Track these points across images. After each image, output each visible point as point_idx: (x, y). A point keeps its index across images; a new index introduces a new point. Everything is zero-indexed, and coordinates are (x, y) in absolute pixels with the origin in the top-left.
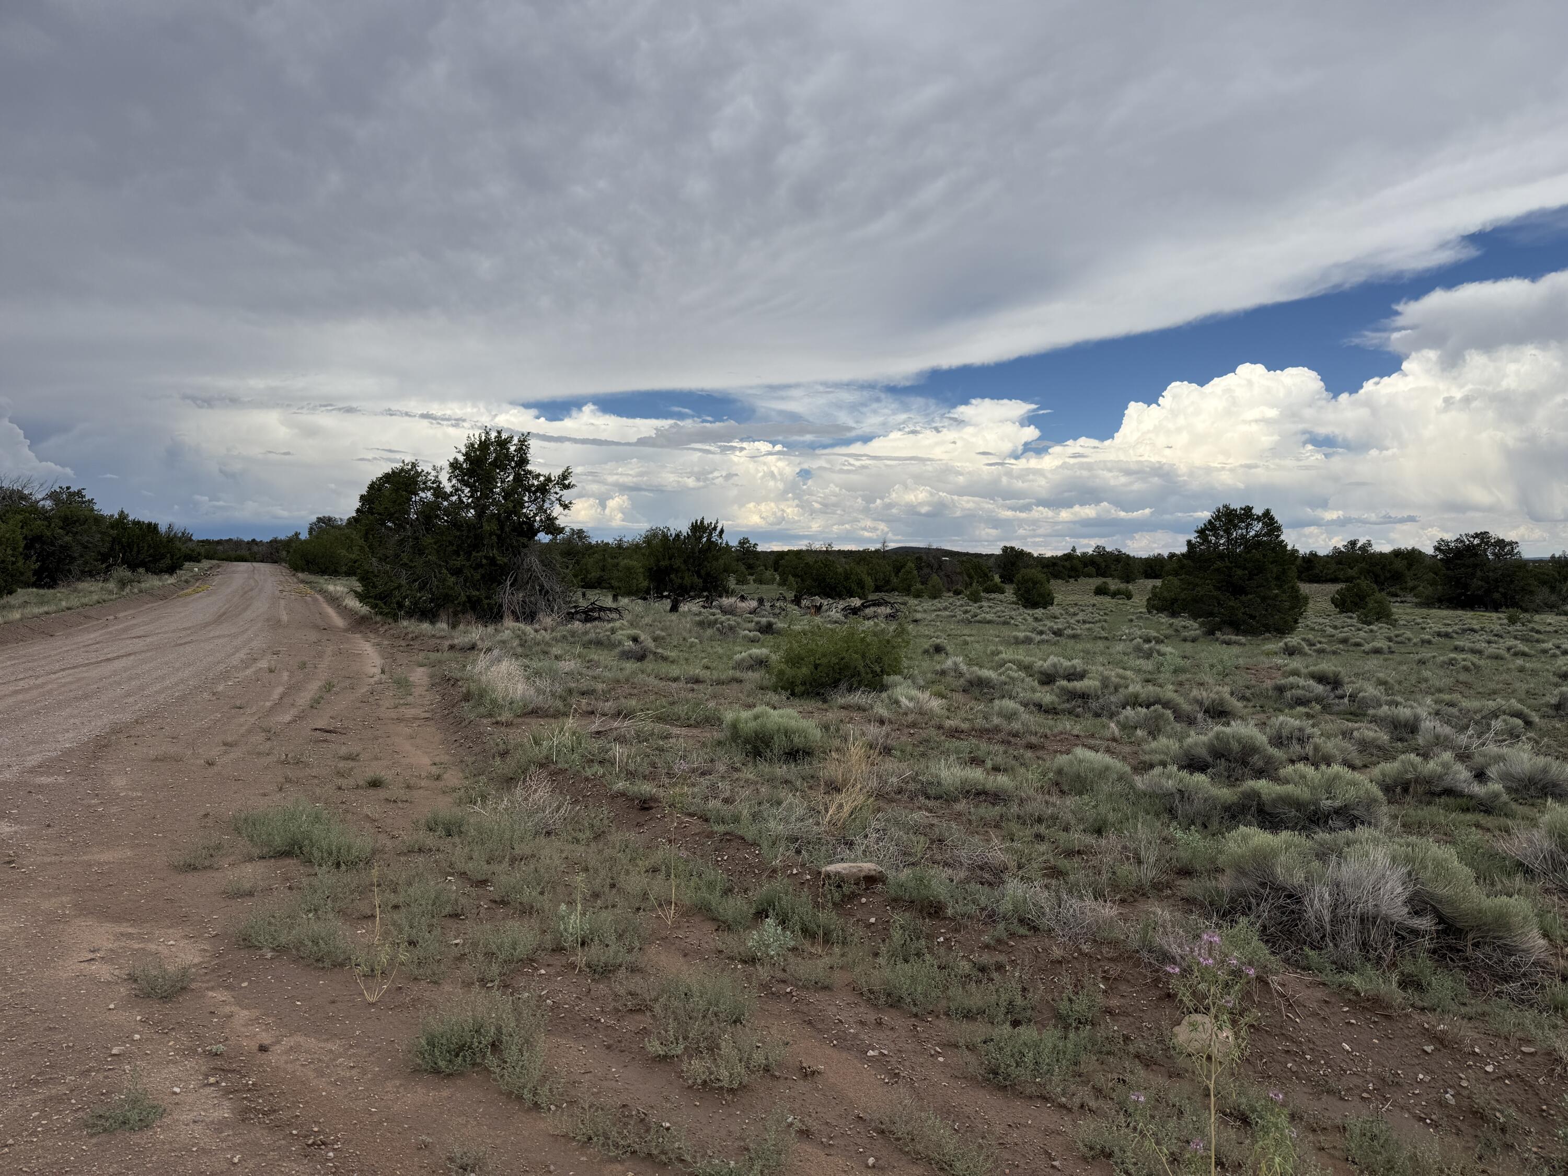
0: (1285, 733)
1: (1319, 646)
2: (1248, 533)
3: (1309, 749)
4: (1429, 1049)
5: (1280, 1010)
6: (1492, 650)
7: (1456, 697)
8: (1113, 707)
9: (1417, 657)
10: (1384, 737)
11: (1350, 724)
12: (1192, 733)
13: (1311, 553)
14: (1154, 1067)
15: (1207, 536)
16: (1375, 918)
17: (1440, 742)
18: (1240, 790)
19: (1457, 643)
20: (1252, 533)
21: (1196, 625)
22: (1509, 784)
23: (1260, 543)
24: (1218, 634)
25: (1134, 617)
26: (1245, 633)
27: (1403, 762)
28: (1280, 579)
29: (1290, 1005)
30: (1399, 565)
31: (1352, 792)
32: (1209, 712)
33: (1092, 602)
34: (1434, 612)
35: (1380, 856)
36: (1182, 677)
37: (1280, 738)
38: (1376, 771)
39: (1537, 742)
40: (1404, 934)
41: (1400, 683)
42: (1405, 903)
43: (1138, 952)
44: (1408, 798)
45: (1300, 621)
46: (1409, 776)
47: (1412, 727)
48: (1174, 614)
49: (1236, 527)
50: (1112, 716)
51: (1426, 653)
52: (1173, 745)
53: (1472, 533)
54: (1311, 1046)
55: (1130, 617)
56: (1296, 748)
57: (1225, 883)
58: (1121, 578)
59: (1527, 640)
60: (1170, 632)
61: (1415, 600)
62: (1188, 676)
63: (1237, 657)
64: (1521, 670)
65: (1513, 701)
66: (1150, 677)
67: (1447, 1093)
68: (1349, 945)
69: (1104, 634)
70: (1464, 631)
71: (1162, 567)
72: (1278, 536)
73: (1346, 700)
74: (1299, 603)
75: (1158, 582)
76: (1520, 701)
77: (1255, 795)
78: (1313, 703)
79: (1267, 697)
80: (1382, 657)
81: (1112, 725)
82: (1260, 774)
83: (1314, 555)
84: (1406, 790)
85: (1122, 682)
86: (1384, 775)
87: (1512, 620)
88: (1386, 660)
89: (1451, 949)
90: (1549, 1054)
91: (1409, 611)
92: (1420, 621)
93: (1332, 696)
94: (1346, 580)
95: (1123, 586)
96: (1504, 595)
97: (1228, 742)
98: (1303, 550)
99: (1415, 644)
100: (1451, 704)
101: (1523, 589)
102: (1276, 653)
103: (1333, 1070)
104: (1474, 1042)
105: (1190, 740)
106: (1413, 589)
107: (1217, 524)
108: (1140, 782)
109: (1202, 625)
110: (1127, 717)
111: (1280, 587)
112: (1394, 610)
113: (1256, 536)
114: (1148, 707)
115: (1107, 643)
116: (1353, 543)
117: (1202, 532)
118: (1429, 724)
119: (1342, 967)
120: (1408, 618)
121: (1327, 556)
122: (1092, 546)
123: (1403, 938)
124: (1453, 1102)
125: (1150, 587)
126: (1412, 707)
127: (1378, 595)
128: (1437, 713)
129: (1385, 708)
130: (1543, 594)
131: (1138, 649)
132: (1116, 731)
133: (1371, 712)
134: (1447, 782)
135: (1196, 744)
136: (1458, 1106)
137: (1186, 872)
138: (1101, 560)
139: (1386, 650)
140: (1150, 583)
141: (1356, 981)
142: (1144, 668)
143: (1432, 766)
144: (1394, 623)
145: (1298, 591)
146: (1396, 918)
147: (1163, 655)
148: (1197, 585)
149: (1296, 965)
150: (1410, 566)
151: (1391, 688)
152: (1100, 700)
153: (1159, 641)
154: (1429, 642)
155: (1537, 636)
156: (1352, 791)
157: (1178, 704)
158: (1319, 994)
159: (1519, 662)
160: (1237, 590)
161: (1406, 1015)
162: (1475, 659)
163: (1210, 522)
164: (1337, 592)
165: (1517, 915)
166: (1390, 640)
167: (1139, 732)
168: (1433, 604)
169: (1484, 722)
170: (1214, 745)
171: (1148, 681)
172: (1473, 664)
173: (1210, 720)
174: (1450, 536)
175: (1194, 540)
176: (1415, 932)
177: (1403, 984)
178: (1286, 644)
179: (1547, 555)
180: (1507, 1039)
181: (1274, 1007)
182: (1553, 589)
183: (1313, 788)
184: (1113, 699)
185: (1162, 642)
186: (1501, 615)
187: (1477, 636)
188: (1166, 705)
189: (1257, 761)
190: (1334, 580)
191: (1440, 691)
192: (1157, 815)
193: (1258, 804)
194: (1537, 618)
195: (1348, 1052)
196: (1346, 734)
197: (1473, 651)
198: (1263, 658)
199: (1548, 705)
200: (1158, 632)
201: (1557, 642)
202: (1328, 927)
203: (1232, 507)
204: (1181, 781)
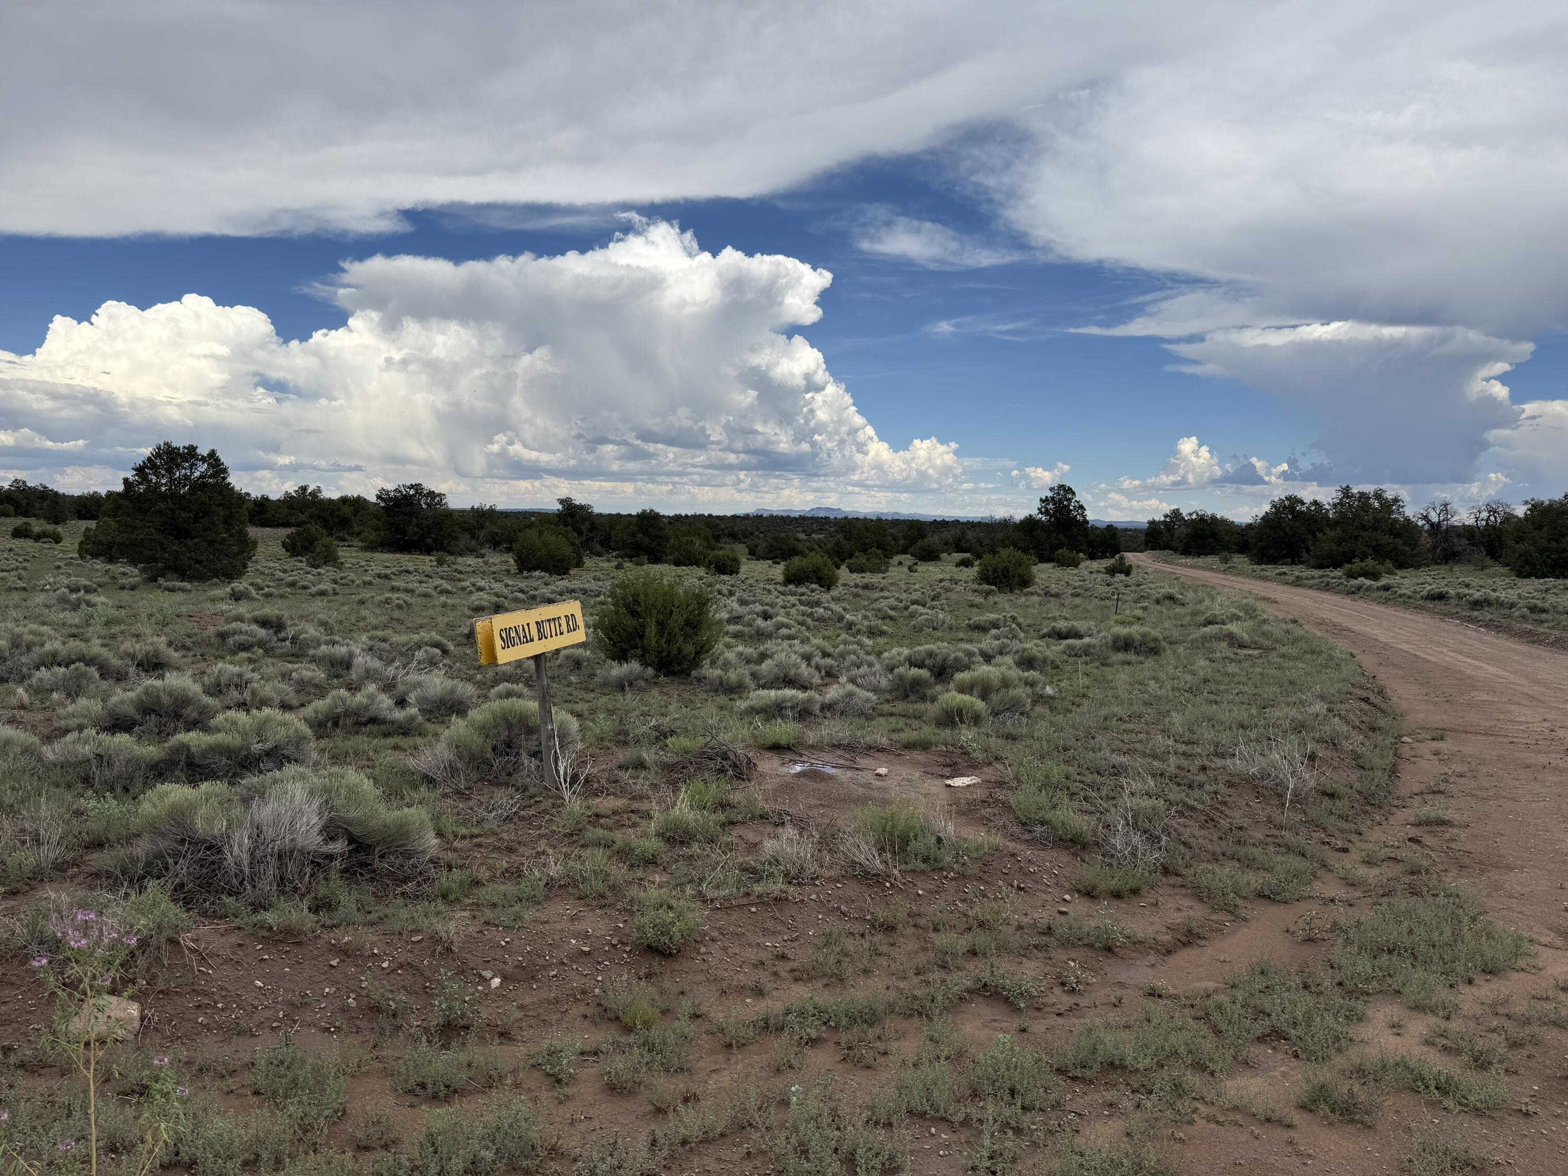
0: (223, 681)
1: (267, 590)
2: (192, 473)
3: (247, 695)
4: (334, 963)
5: (192, 967)
6: (421, 589)
7: (388, 633)
8: (24, 670)
9: (358, 598)
10: (320, 675)
11: (290, 666)
12: (119, 690)
13: (263, 497)
14: (43, 1072)
15: (147, 474)
16: (292, 852)
17: (369, 675)
18: (167, 745)
19: (394, 583)
20: (197, 474)
21: (136, 571)
22: (425, 707)
23: (205, 485)
24: (161, 580)
25: (61, 564)
26: (191, 579)
27: (333, 697)
28: (228, 523)
29: (203, 958)
30: (347, 511)
31: (282, 733)
32: (142, 666)
33: (8, 546)
34: (378, 555)
35: (298, 791)
36: (116, 629)
37: (219, 685)
38: (309, 711)
39: (451, 668)
40: (320, 861)
41: (341, 623)
42: (320, 832)
43: (25, 947)
44: (338, 731)
45: (250, 564)
46: (339, 710)
47: (347, 664)
48: (111, 560)
49: (178, 466)
50: (22, 679)
51: (366, 594)
52: (96, 706)
53: (408, 484)
54: (224, 993)
55: (57, 563)
56: (235, 694)
57: (141, 848)
58: (47, 518)
59: (451, 580)
60: (106, 579)
61: (360, 544)
62: (123, 627)
63: (180, 604)
64: (444, 605)
65: (433, 633)
66: (75, 631)
67: (349, 998)
68: (267, 884)
69: (20, 584)
70: (401, 572)
71: (99, 507)
72: (224, 479)
73: (288, 643)
74: (247, 547)
75: (92, 524)
76: (441, 633)
77: (184, 748)
78: (256, 648)
79: (210, 645)
80: (326, 599)
81: (20, 690)
82: (192, 725)
83: (265, 499)
84: (336, 724)
85: (37, 639)
86: (316, 712)
87: (440, 563)
88: (329, 601)
89: (362, 865)
90: (432, 937)
91: (354, 554)
92: (363, 563)
93: (275, 639)
94: (299, 525)
95: (50, 528)
96: (435, 540)
97: (158, 697)
98: (255, 494)
99: (358, 586)
100: (384, 640)
101: (450, 535)
102: (222, 599)
103: (245, 1010)
104: (373, 944)
105: (114, 699)
106: (359, 534)
107: (158, 462)
108: (50, 753)
109: (143, 571)
110: (41, 680)
111: (227, 531)
112: (340, 554)
113: (201, 477)
114: (67, 666)
115: (25, 595)
116: (304, 489)
117: (140, 470)
118: (362, 661)
119: (258, 906)
120: (353, 561)
121: (279, 500)
122: (8, 479)
123: (319, 864)
124: (354, 1005)
125: (83, 529)
126: (348, 645)
127: (327, 540)
128: (371, 649)
129: (323, 647)
130: (465, 539)
131: (63, 600)
132: (26, 698)
133: (311, 652)
134: (372, 712)
135: (122, 702)
136: (359, 1007)
137: (97, 844)
138: (21, 497)
139: (331, 592)
140: (84, 524)
141: (269, 917)
142: (70, 621)
143: (359, 698)
144: (340, 566)
145: (246, 535)
146: (313, 847)
147: (95, 605)
148: (136, 528)
149: (215, 915)
150: (356, 513)
151: (331, 629)
152: (8, 663)
153: (88, 590)
154: (370, 583)
155: (458, 576)
156: (282, 731)
157: (105, 660)
158: (234, 939)
159: (443, 598)
160: (182, 534)
161: (315, 937)
162: (407, 597)
163: (149, 459)
164: (288, 536)
165: (414, 823)
166: (335, 582)
167: (55, 696)
168: (376, 547)
169: (406, 653)
170: (142, 701)
171: (74, 636)
172: (405, 602)
173: (143, 674)
174: (390, 487)
175: (131, 479)
176: (330, 857)
177: (314, 909)
178: (232, 589)
179: (468, 506)
180: (400, 934)
181: (185, 965)
182: (473, 536)
183: (244, 735)
184: (23, 659)
185: (95, 590)
186: (433, 558)
187: (411, 577)
188: (89, 661)
189: (191, 713)
190: (286, 525)
191: (375, 628)
192: (69, 786)
193: (188, 757)
194: (460, 560)
195: (260, 988)
196: (285, 676)
197: (407, 591)
198: (208, 605)
199: (461, 635)
200: (90, 579)
201: (472, 580)
202: (247, 871)
203: (174, 445)
204: (100, 744)
